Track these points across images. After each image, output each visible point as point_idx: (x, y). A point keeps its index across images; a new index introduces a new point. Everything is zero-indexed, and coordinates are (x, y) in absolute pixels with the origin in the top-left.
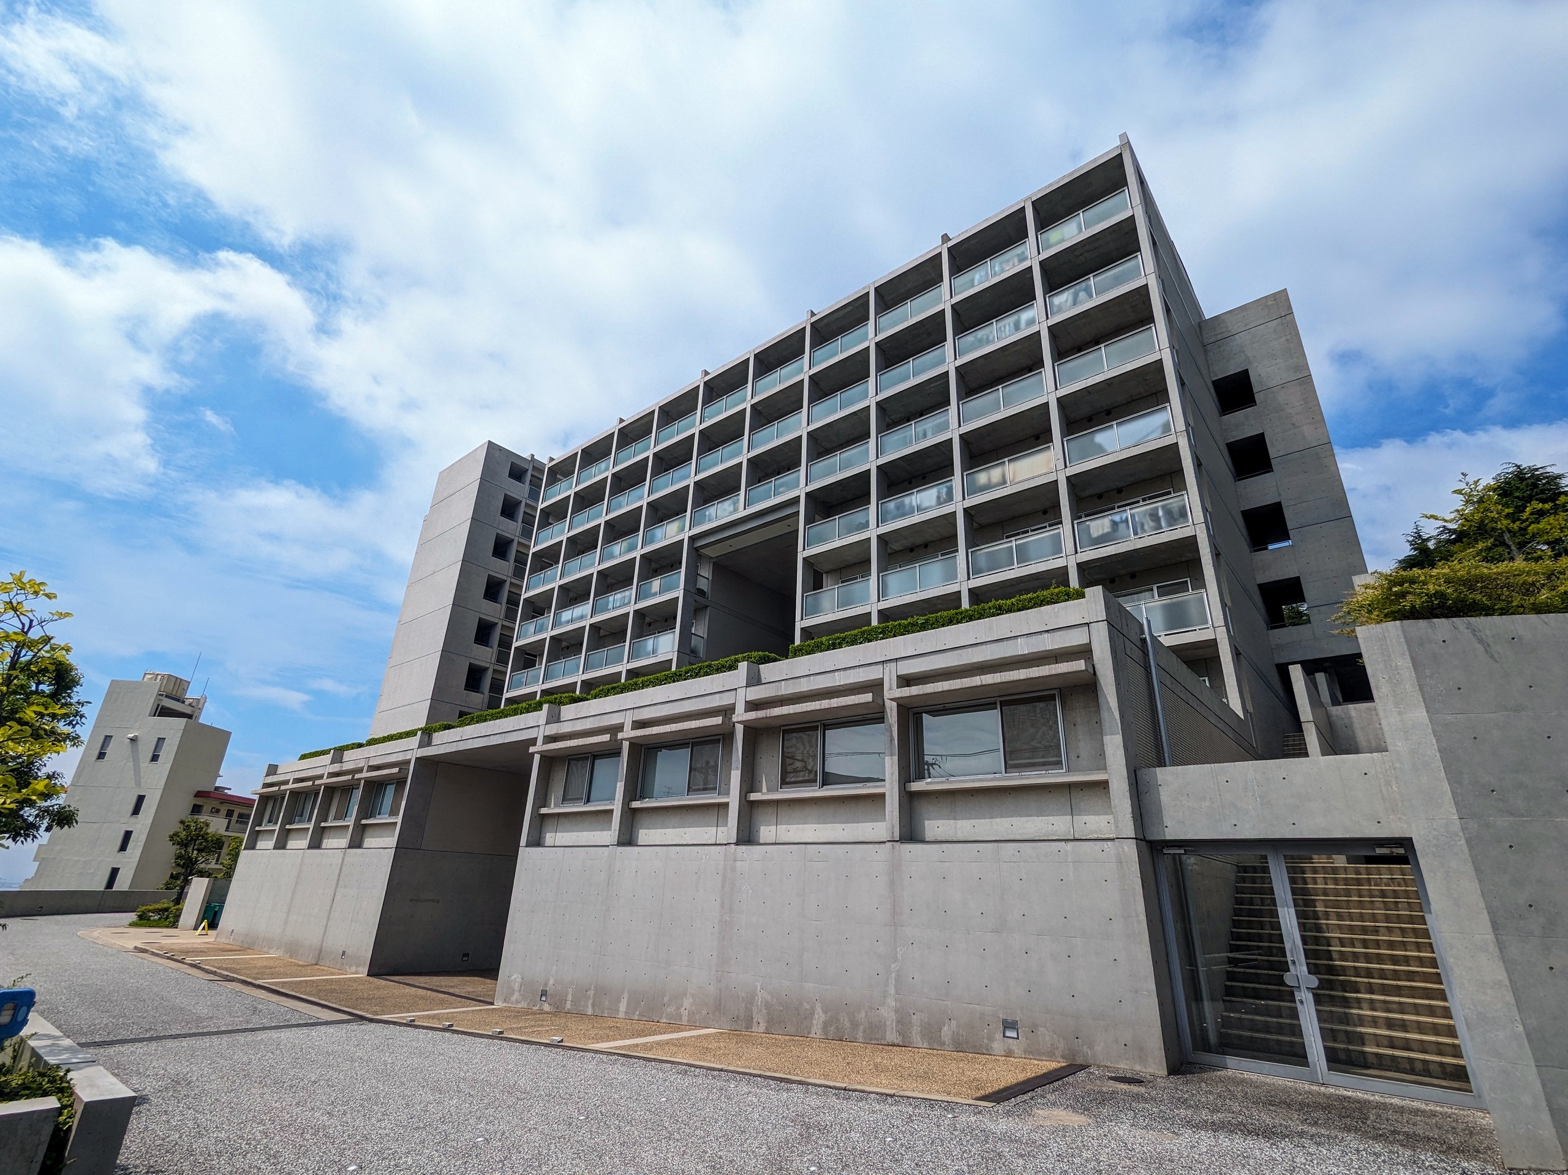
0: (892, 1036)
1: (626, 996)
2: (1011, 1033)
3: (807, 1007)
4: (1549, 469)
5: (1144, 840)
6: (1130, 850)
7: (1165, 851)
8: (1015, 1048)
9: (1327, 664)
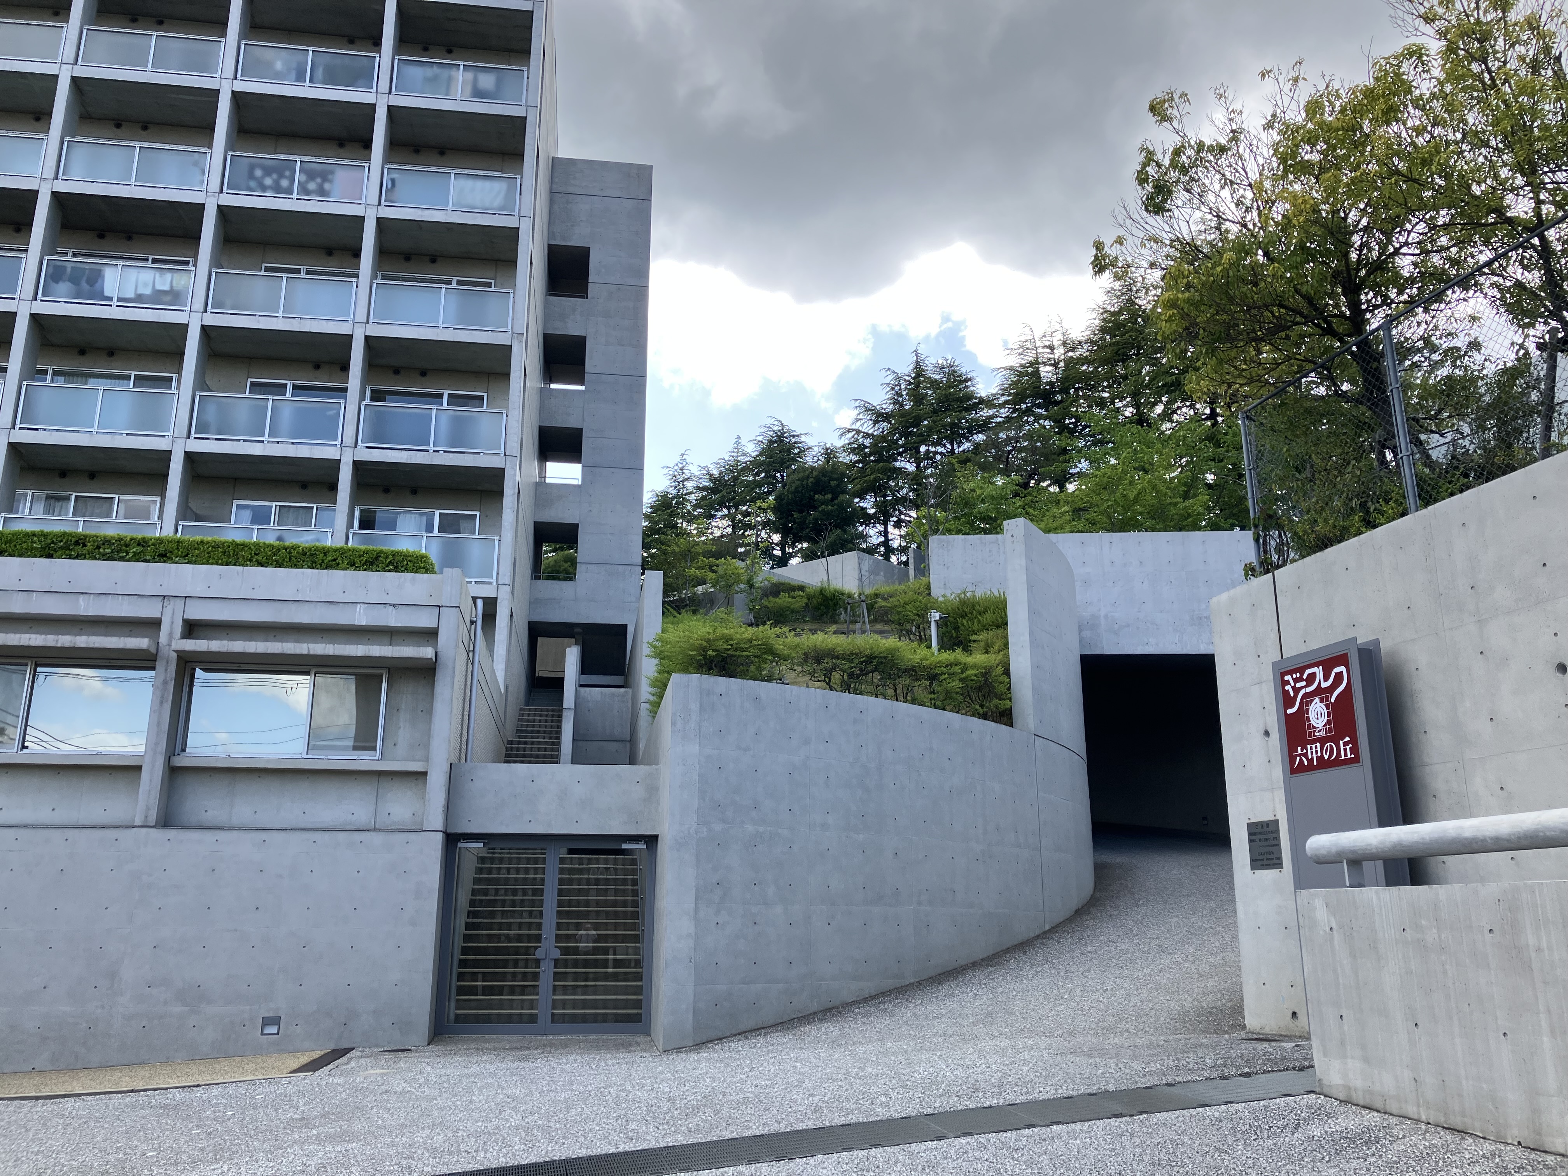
2: (270, 1030)
4: (803, 438)
5: (454, 832)
7: (459, 844)
9: (577, 630)
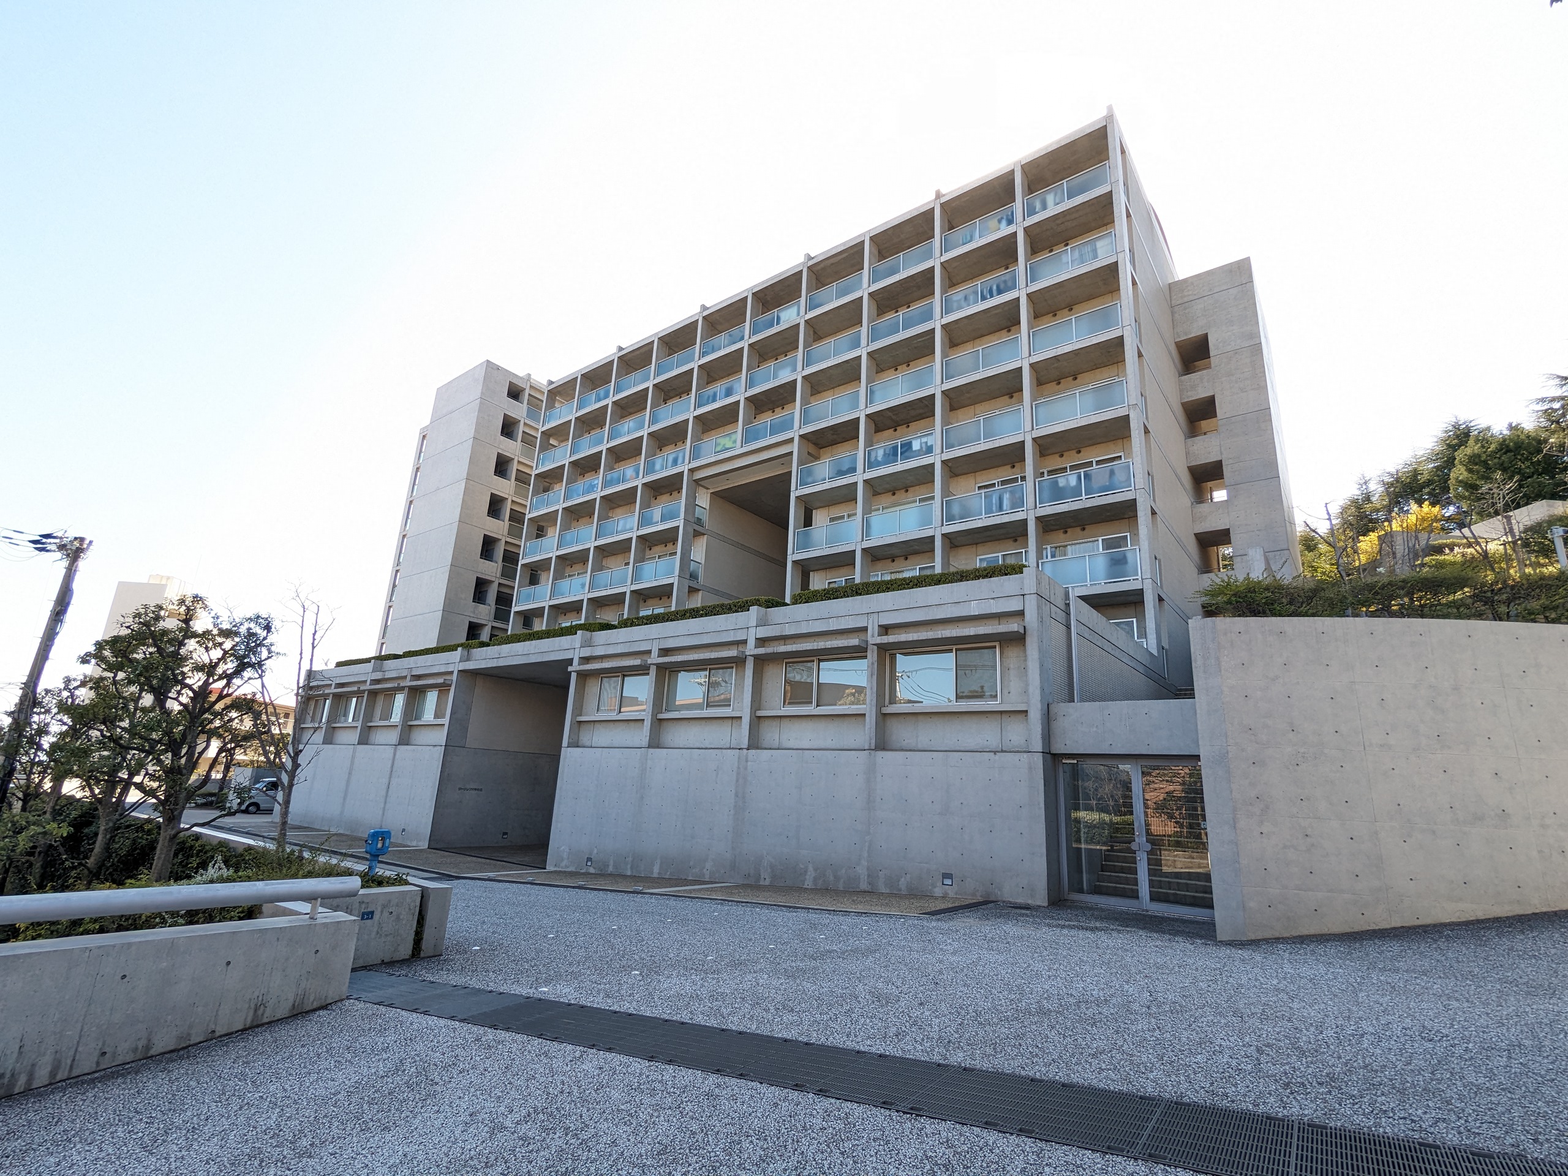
0: (864, 886)
1: (658, 861)
2: (948, 882)
3: (802, 866)
5: (1050, 753)
6: (1038, 760)
7: (1064, 761)
8: (949, 892)
